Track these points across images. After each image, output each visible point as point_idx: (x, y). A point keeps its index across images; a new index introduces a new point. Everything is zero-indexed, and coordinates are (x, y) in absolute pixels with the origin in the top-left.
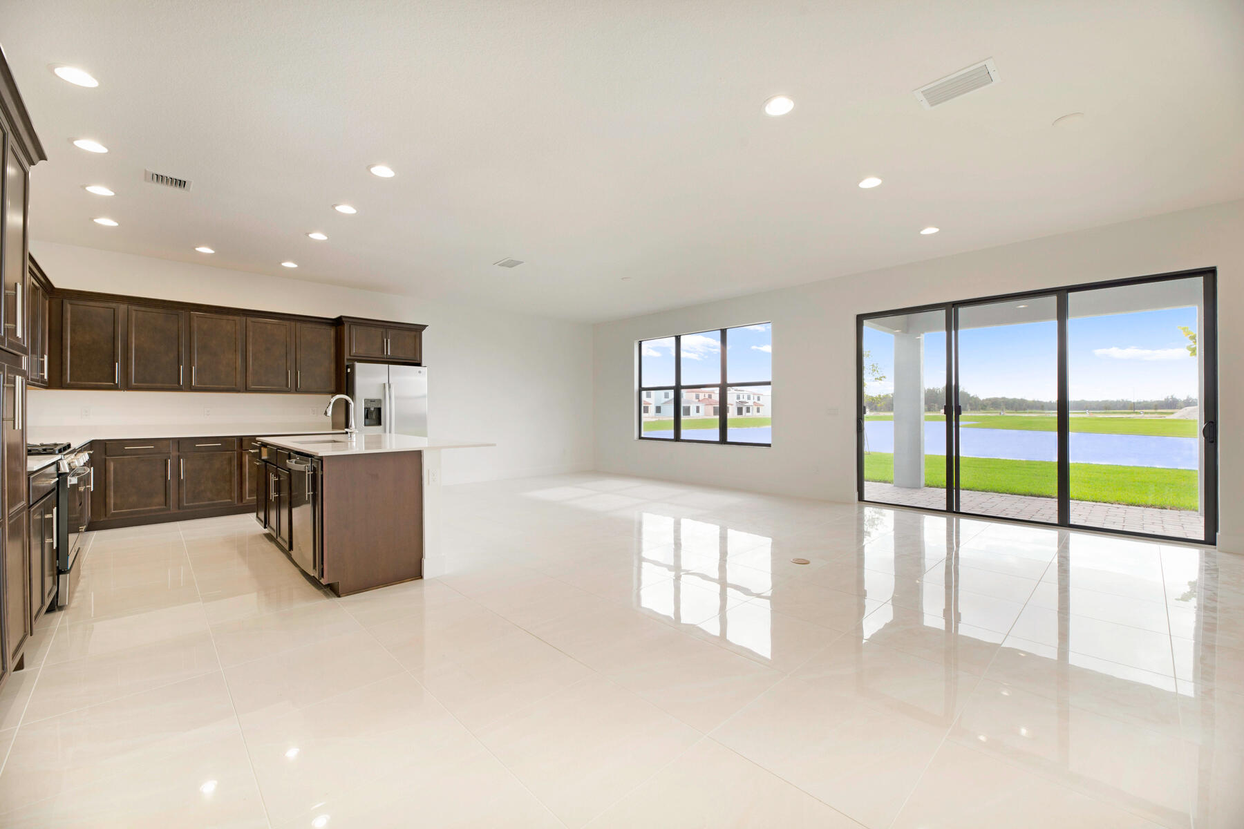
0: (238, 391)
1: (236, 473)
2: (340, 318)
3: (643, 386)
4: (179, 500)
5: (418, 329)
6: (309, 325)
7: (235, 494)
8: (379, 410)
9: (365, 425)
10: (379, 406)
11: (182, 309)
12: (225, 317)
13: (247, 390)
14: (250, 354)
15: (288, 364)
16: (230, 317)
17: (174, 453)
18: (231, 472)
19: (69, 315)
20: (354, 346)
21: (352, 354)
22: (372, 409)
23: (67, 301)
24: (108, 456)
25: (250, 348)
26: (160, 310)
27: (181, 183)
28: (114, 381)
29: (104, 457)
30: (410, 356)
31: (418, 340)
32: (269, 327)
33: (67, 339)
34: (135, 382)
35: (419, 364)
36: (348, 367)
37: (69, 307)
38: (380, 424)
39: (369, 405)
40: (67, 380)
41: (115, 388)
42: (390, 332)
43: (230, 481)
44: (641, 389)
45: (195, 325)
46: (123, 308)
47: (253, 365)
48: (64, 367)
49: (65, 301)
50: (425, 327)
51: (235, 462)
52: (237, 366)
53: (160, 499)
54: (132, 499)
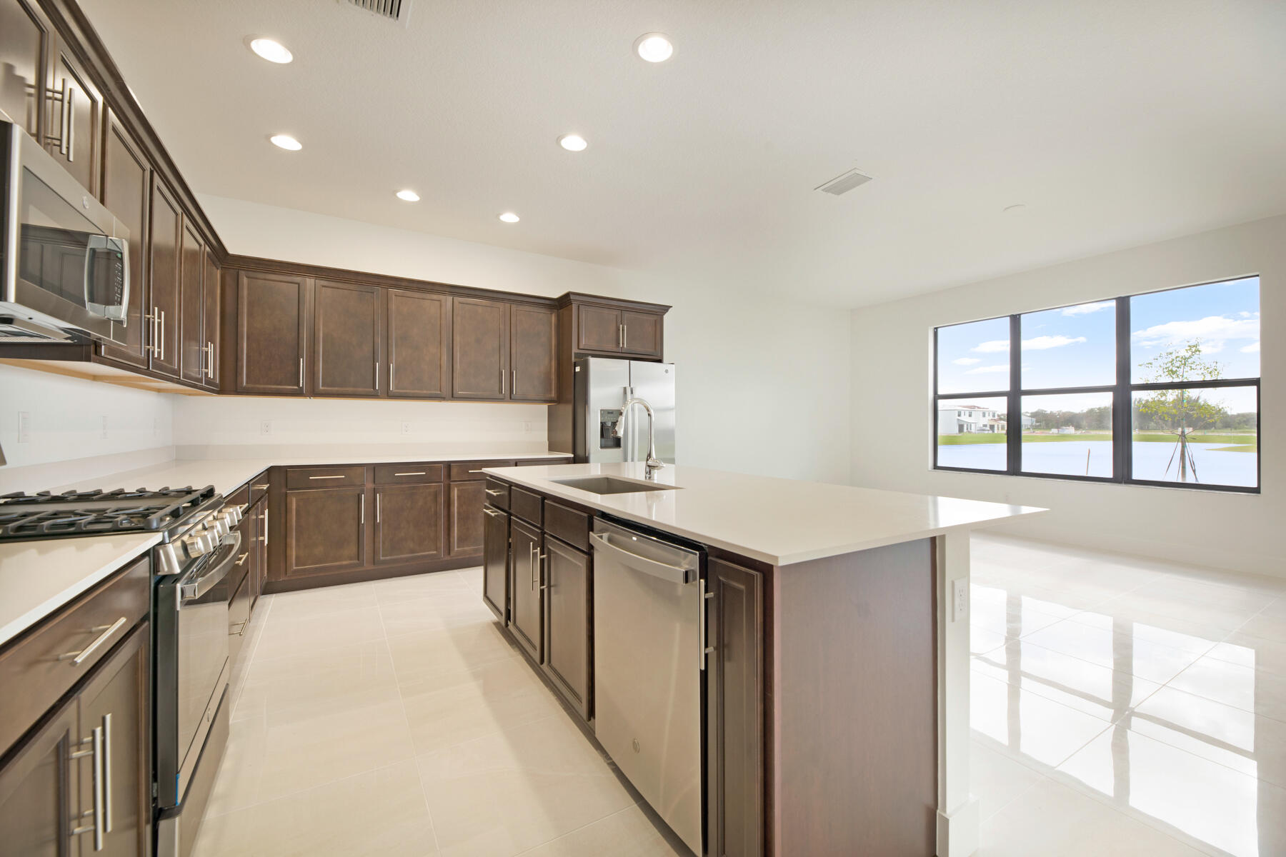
0: (444, 399)
1: (443, 512)
2: (567, 295)
3: (940, 392)
4: (375, 552)
5: (658, 312)
6: (527, 308)
7: (442, 544)
11: (379, 284)
13: (453, 397)
14: (457, 348)
15: (502, 362)
16: (435, 297)
17: (369, 485)
18: (436, 512)
19: (245, 292)
20: (585, 334)
21: (581, 347)
23: (243, 272)
24: (290, 490)
25: (457, 338)
26: (352, 287)
28: (298, 384)
29: (284, 490)
30: (648, 349)
31: (658, 327)
32: (480, 310)
33: (243, 325)
34: (322, 386)
35: (660, 361)
37: (245, 280)
38: (618, 446)
39: (606, 419)
40: (242, 383)
41: (298, 393)
42: (626, 315)
43: (436, 526)
44: (937, 397)
45: (393, 307)
46: (310, 282)
48: (239, 364)
49: (242, 273)
50: (666, 308)
51: (442, 499)
52: (442, 365)
53: (351, 549)
54: (319, 551)
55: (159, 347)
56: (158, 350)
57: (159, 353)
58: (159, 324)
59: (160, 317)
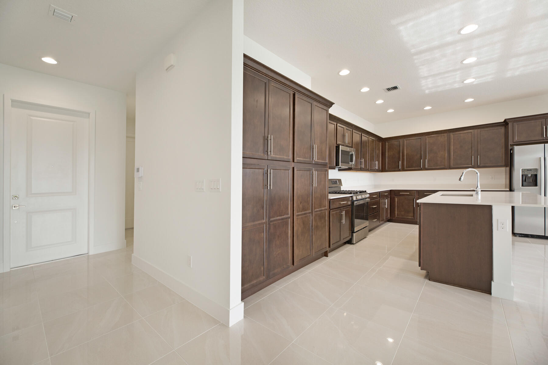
0: (446, 169)
2: (505, 120)
8: (536, 176)
9: (522, 185)
10: (535, 173)
12: (440, 135)
13: (450, 168)
15: (473, 152)
17: (417, 196)
19: (387, 146)
21: (512, 142)
22: (530, 175)
25: (452, 147)
27: (395, 88)
28: (399, 168)
29: (394, 196)
32: (462, 135)
34: (406, 168)
36: (511, 150)
38: (536, 185)
39: (526, 173)
40: (387, 169)
41: (399, 171)
45: (427, 141)
47: (453, 155)
53: (411, 214)
54: (403, 213)
55: (363, 165)
56: (363, 166)
57: (363, 167)
58: (363, 161)
59: (363, 160)
